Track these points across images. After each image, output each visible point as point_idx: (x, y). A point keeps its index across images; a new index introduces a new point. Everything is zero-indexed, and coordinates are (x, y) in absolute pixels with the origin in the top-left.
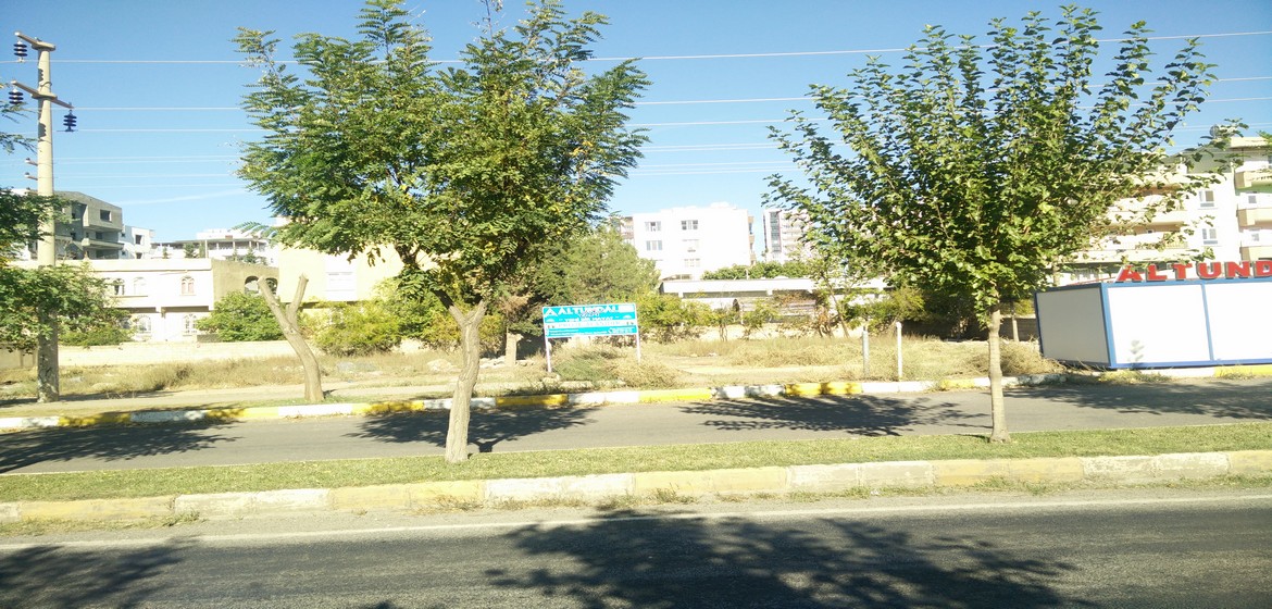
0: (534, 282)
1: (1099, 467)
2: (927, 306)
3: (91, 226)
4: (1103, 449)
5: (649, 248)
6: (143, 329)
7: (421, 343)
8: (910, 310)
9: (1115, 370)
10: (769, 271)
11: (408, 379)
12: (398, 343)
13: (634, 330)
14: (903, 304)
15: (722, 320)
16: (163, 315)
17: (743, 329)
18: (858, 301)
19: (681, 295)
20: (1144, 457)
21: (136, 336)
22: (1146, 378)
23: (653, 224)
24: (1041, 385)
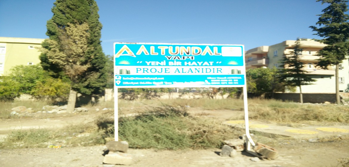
7: (30, 96)
12: (19, 96)
17: (179, 94)
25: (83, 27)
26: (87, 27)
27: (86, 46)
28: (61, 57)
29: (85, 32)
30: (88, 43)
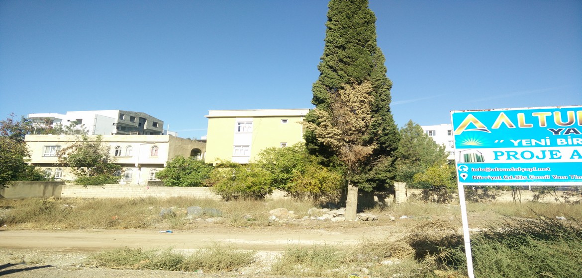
6: (127, 177)
16: (140, 169)
21: (122, 181)
23: (430, 132)
25: (364, 88)
26: (370, 88)
27: (369, 116)
28: (335, 134)
29: (367, 95)
30: (372, 111)
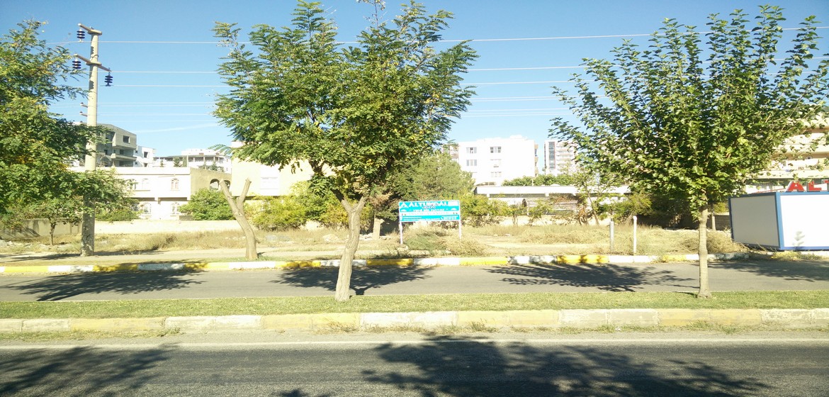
0: (394, 185)
1: (772, 316)
2: (653, 205)
3: (117, 146)
4: (775, 304)
5: (468, 165)
6: (146, 211)
7: (319, 224)
8: (641, 208)
9: (783, 251)
10: (547, 181)
11: (311, 247)
12: (304, 223)
13: (458, 218)
14: (637, 204)
15: (515, 212)
16: (159, 203)
17: (529, 218)
18: (607, 202)
19: (488, 196)
20: (803, 310)
21: (142, 216)
22: (804, 257)
23: (472, 149)
24: (731, 260)
